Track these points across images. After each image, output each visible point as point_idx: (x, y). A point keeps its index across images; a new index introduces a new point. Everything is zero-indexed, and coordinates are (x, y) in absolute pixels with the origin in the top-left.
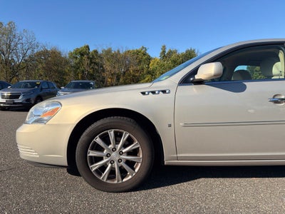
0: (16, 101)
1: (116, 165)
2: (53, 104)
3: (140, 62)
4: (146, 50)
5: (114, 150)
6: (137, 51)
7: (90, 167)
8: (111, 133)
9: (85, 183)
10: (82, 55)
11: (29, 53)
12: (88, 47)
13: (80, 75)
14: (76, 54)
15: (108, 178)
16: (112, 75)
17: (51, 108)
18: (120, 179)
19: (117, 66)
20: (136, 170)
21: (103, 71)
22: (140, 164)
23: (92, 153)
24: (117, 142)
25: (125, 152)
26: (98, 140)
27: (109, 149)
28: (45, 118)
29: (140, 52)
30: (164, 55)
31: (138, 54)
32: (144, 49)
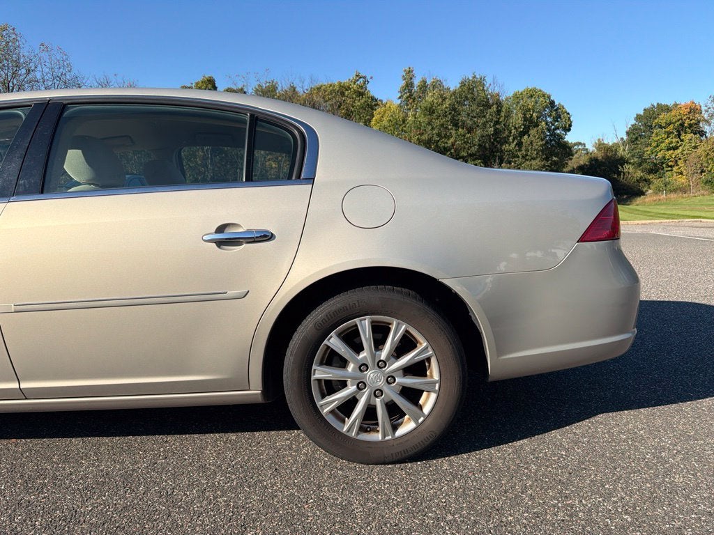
4: (366, 82)
6: (341, 85)
12: (211, 82)
29: (348, 88)
30: (408, 94)
31: (343, 94)
32: (361, 80)
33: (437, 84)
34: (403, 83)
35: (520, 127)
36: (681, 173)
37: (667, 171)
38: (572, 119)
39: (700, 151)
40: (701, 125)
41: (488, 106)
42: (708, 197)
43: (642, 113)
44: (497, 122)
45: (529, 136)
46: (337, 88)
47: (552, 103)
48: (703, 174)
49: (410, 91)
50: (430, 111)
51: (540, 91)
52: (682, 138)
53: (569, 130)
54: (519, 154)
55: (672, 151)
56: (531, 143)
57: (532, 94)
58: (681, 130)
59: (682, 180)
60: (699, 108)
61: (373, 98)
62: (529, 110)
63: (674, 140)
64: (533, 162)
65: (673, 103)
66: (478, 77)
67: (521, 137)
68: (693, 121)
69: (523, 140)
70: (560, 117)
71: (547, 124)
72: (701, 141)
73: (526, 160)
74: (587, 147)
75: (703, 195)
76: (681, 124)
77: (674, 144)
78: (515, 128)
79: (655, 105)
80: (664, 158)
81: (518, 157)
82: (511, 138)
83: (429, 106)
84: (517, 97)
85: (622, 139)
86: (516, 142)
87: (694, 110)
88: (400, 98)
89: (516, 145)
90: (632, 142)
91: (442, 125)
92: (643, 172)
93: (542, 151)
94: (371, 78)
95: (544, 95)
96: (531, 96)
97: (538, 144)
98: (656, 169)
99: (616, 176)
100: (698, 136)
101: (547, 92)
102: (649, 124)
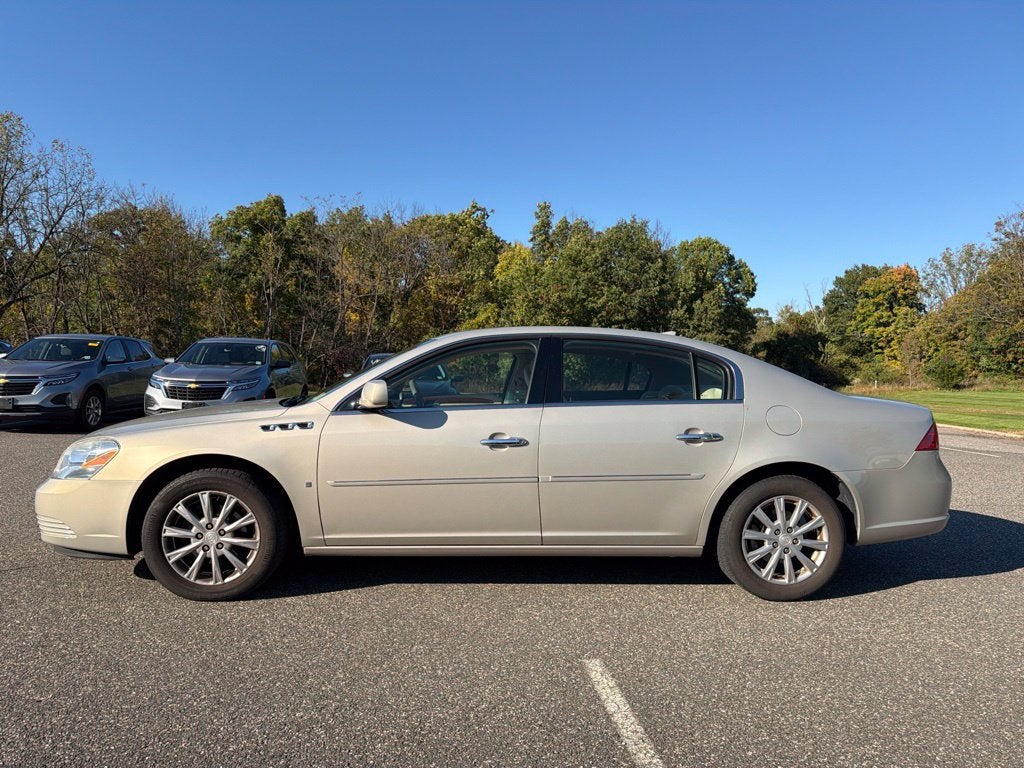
0: (23, 400)
1: (212, 554)
2: (105, 445)
3: (463, 256)
4: (486, 215)
5: (209, 526)
6: (453, 219)
7: (167, 555)
8: (205, 498)
9: (162, 589)
10: (257, 230)
11: (70, 218)
12: (278, 203)
13: (249, 298)
14: (237, 226)
15: (199, 577)
16: (365, 300)
17: (99, 451)
18: (220, 577)
19: (379, 270)
20: (249, 564)
21: (332, 284)
22: (256, 553)
23: (169, 532)
24: (216, 512)
25: (229, 531)
26: (181, 509)
27: (200, 526)
28: (90, 469)
29: (462, 223)
30: (544, 237)
31: (455, 230)
32: (479, 213)
33: (583, 228)
34: (537, 222)
35: (691, 289)
36: (895, 358)
37: (877, 353)
38: (756, 281)
39: (918, 329)
40: (918, 295)
41: (650, 259)
42: (932, 392)
43: (842, 275)
44: (663, 282)
45: (702, 300)
46: (448, 222)
47: (731, 258)
48: (923, 360)
49: (546, 233)
50: (575, 261)
51: (717, 243)
52: (895, 311)
53: (753, 295)
54: (690, 324)
55: (881, 329)
56: (706, 309)
57: (706, 245)
58: (893, 301)
59: (895, 367)
60: (914, 272)
61: (497, 240)
62: (702, 267)
63: (885, 314)
64: (709, 336)
65: (882, 265)
66: (638, 221)
67: (691, 302)
68: (908, 291)
69: (694, 306)
70: (741, 279)
71: (724, 285)
72: (920, 317)
73: (699, 332)
74: (770, 316)
75: (925, 388)
76: (893, 294)
77: (885, 320)
78: (685, 290)
79: (860, 266)
80: (872, 336)
81: (688, 327)
82: (679, 302)
83: (574, 254)
84: (685, 248)
85: (817, 307)
86: (685, 307)
87: (909, 276)
88: (532, 240)
89: (686, 311)
90: (830, 313)
91: (590, 280)
92: (847, 353)
93: (720, 321)
94: (492, 211)
95: (721, 248)
96: (705, 249)
97: (715, 312)
98: (863, 350)
99: (812, 358)
100: (915, 310)
101: (724, 242)
102: (853, 291)
